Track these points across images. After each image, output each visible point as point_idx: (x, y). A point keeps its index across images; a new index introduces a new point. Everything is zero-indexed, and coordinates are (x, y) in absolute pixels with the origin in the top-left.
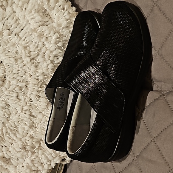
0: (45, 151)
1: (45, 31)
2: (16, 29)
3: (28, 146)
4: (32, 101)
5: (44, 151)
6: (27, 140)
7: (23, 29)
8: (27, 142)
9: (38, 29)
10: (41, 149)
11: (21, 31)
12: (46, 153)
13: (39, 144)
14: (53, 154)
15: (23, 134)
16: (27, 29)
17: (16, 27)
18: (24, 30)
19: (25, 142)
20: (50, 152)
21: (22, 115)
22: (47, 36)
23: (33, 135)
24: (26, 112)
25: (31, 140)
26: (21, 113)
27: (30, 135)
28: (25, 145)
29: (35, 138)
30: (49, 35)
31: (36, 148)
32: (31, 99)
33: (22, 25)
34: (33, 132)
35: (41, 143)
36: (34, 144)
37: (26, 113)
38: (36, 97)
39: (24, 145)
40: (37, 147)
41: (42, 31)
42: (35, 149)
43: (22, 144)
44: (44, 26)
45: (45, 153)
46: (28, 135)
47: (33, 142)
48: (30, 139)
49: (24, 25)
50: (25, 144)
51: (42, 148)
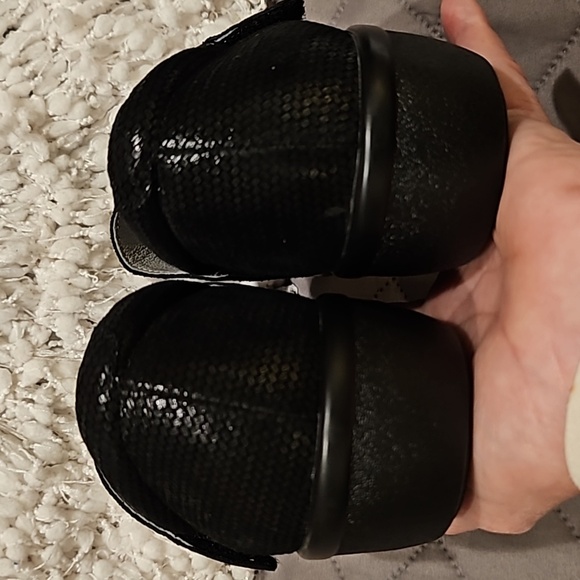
0: (120, 565)
1: (125, 35)
3: (49, 550)
4: (59, 343)
5: (115, 567)
6: (43, 523)
7: (13, 29)
8: (43, 529)
9: (89, 25)
10: (100, 558)
11: (5, 36)
12: (125, 572)
13: (95, 536)
14: (159, 574)
15: (22, 498)
18: (23, 32)
19: (33, 534)
20: (145, 570)
21: (13, 410)
22: (134, 59)
23: (67, 497)
24: (33, 392)
25: (63, 519)
26: (10, 401)
27: (54, 500)
28: (33, 547)
29: (78, 510)
30: (144, 57)
31: (79, 555)
32: (53, 337)
33: (12, 10)
34: (70, 485)
35: (100, 530)
36: (72, 535)
37: (32, 401)
38: (78, 327)
39: (29, 544)
40: (85, 548)
41: (110, 35)
42: (75, 560)
43: (20, 541)
44: (116, 14)
45: (120, 574)
46: (44, 498)
47: (71, 526)
48: (56, 517)
49: (20, 11)
50: (37, 542)
51: (105, 553)
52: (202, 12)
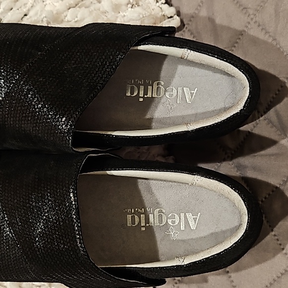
2: (9, 14)
7: (26, 15)
9: (65, 14)
11: (22, 19)
16: (36, 14)
17: (11, 8)
18: (31, 17)
33: (25, 4)
41: (76, 19)
44: (79, 7)
49: (29, 5)
52: (128, 4)
